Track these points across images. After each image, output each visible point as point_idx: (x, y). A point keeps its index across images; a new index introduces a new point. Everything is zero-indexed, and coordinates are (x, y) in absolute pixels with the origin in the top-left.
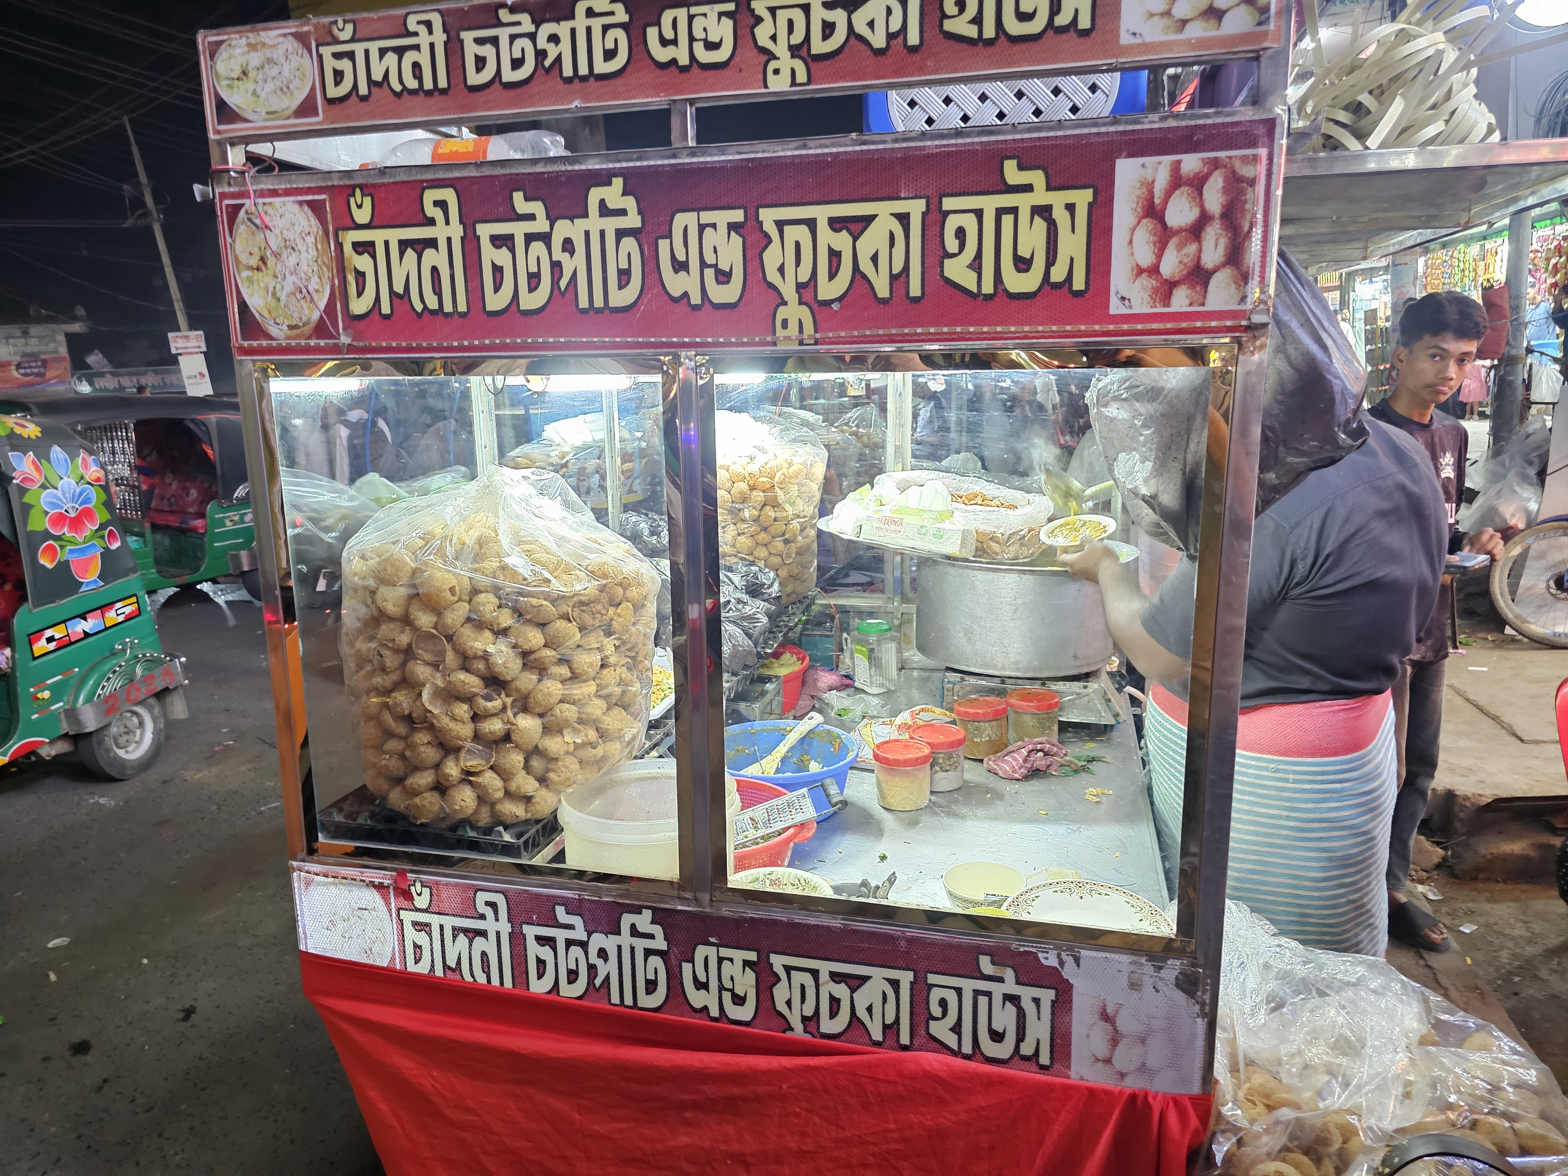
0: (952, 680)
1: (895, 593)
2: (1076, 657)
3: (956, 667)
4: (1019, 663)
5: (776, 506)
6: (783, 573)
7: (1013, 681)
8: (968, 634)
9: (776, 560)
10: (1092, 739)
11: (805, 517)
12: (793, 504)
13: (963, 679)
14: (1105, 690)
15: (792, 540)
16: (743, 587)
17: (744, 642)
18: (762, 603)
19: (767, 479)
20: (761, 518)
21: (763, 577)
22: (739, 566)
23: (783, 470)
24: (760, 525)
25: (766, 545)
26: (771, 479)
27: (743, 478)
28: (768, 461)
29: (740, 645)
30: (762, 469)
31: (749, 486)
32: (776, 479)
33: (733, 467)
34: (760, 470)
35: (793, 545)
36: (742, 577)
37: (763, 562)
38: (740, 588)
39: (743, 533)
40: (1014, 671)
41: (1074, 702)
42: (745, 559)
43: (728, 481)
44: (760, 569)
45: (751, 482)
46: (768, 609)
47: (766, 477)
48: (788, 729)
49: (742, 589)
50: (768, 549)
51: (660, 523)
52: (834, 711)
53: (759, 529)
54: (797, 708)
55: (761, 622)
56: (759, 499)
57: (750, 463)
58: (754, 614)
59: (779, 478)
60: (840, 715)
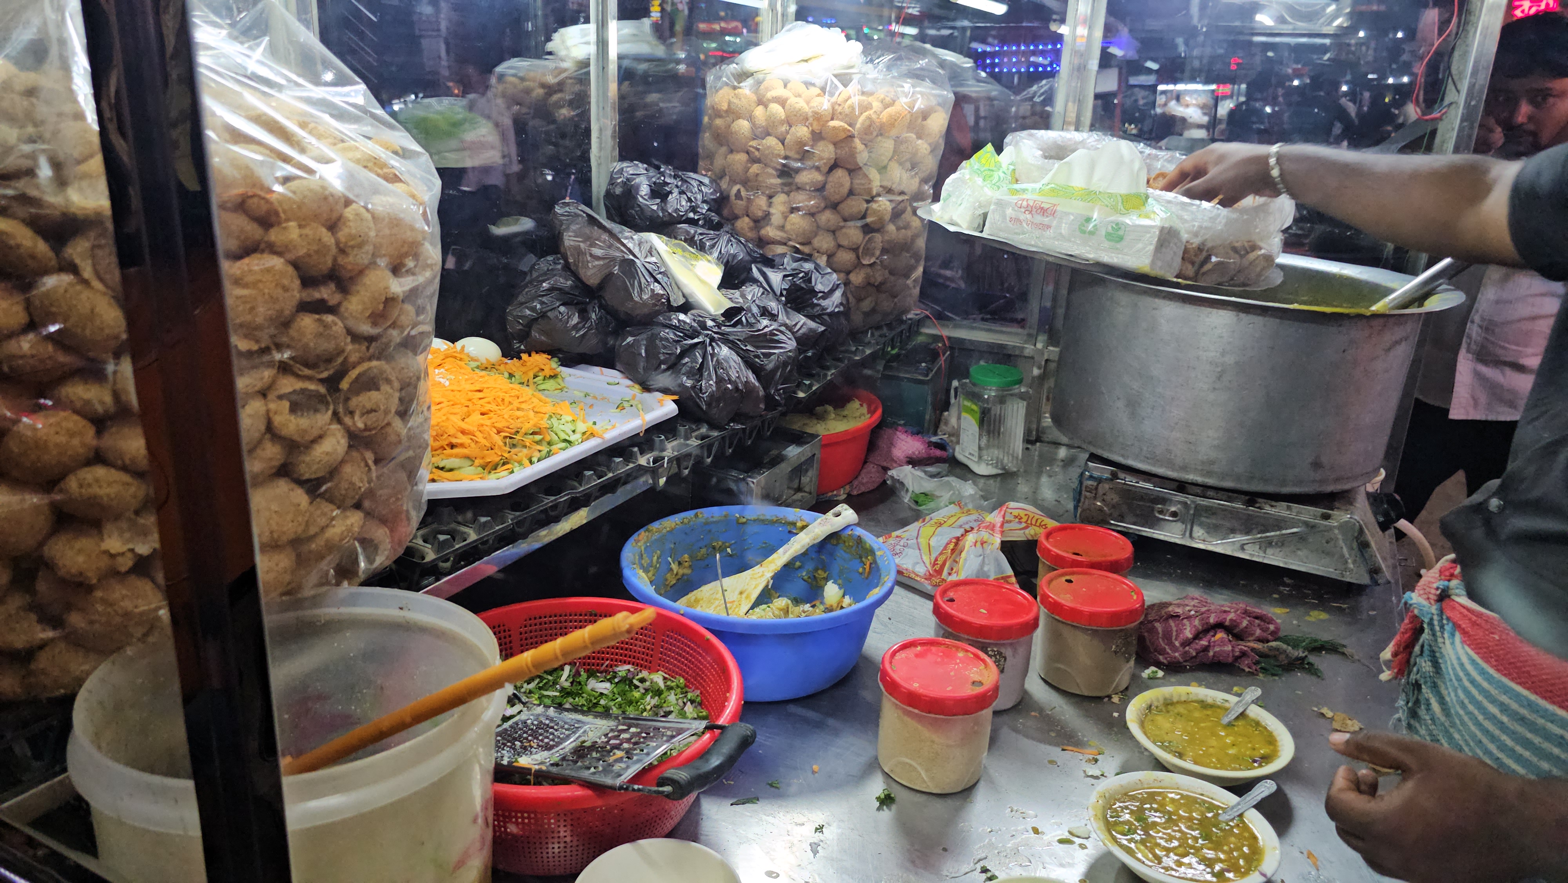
0: (1096, 474)
1: (1040, 329)
2: (1317, 465)
3: (1106, 455)
4: (1212, 462)
5: (853, 170)
6: (857, 278)
7: (1198, 490)
8: (1133, 404)
9: (845, 257)
10: (1322, 605)
11: (902, 193)
12: (883, 169)
13: (1114, 476)
14: (1361, 526)
15: (876, 226)
16: (784, 293)
17: (738, 377)
18: (803, 319)
19: (842, 124)
20: (828, 186)
21: (819, 280)
22: (786, 260)
23: (871, 112)
24: (825, 198)
25: (834, 232)
26: (850, 125)
27: (804, 119)
28: (850, 97)
29: (730, 381)
30: (837, 107)
31: (813, 133)
32: (858, 126)
33: (792, 100)
34: (833, 108)
35: (878, 237)
36: (785, 276)
37: (825, 258)
38: (778, 293)
39: (798, 209)
40: (1203, 476)
41: (1301, 538)
42: (797, 251)
43: (782, 122)
44: (817, 268)
45: (816, 127)
46: (811, 330)
47: (841, 120)
48: (799, 524)
49: (782, 295)
50: (835, 239)
51: (668, 180)
52: (909, 494)
53: (823, 205)
54: (856, 483)
55: (781, 348)
56: (826, 155)
57: (819, 95)
58: (772, 333)
59: (863, 124)
60: (916, 502)
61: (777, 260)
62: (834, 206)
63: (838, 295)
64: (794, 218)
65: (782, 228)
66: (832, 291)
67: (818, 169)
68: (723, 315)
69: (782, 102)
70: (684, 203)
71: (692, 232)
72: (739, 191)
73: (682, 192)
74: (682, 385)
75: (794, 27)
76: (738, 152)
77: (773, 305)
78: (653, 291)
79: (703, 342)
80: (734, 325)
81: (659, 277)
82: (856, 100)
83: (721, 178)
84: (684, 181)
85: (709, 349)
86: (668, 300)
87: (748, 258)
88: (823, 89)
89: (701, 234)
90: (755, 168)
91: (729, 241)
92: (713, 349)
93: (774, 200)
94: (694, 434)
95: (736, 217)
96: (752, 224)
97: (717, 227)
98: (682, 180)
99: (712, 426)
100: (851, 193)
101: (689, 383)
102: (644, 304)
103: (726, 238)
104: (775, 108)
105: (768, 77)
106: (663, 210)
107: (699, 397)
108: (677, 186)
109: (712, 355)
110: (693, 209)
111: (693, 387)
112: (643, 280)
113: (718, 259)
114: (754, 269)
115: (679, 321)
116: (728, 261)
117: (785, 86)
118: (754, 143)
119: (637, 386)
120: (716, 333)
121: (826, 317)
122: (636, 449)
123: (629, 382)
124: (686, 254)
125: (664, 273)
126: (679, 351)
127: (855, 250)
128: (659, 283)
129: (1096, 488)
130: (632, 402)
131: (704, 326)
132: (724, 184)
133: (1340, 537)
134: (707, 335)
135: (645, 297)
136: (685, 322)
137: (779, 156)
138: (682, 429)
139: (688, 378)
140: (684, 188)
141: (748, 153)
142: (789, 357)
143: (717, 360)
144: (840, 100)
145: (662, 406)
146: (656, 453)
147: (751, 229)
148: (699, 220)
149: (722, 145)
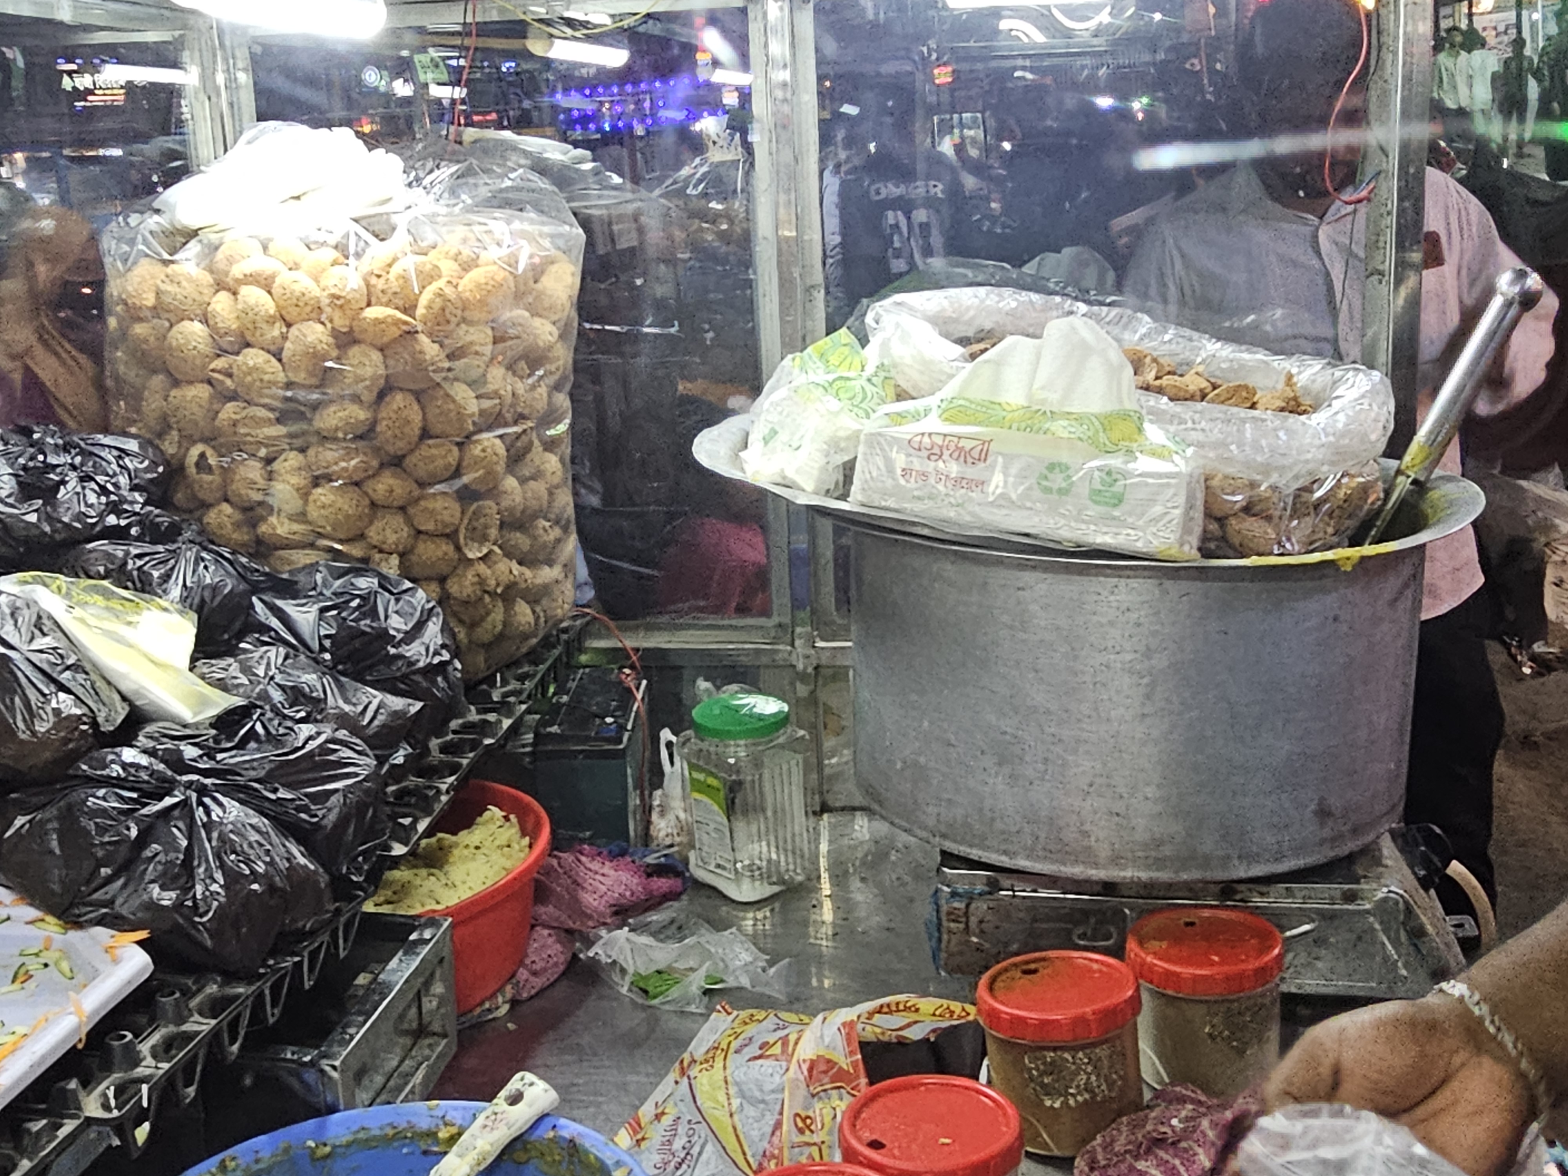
0: (961, 887)
1: (797, 616)
2: (1323, 813)
3: (975, 854)
4: (1159, 843)
5: (425, 392)
6: (461, 586)
8: (1009, 759)
9: (434, 553)
12: (478, 383)
13: (994, 886)
14: (1406, 902)
15: (483, 489)
16: (327, 643)
17: (271, 863)
18: (376, 697)
19: (390, 311)
20: (378, 429)
21: (392, 606)
22: (319, 577)
23: (441, 283)
24: (377, 450)
25: (402, 509)
26: (405, 311)
27: (316, 312)
28: (395, 260)
29: (255, 876)
30: (374, 280)
31: (335, 333)
32: (420, 311)
33: (284, 279)
34: (368, 285)
35: (489, 505)
36: (323, 610)
37: (395, 560)
38: (316, 646)
39: (329, 478)
40: (1148, 867)
41: (1317, 940)
42: (337, 555)
43: (271, 321)
44: (385, 584)
45: (341, 323)
46: (395, 714)
47: (387, 305)
48: (443, 1134)
49: (323, 649)
50: (409, 521)
51: (52, 460)
52: (628, 979)
53: (375, 463)
54: (523, 974)
55: (348, 776)
56: (368, 371)
57: (335, 263)
58: (323, 750)
59: (429, 307)
60: (646, 992)
61: (302, 578)
62: (396, 462)
63: (433, 631)
64: (322, 494)
65: (301, 517)
66: (420, 626)
67: (356, 398)
68: (212, 726)
69: (266, 284)
70: (92, 498)
71: (120, 554)
72: (202, 455)
73: (85, 478)
74: (153, 906)
75: (262, 132)
76: (190, 383)
77: (309, 679)
78: (57, 712)
79: (184, 804)
80: (241, 745)
81: (66, 677)
82: (408, 264)
83: (160, 435)
84: (87, 454)
85: (200, 812)
86: (94, 724)
87: (243, 586)
88: (341, 248)
89: (139, 556)
90: (229, 411)
91: (199, 559)
92: (208, 812)
93: (276, 466)
94: (194, 1003)
95: (206, 506)
96: (238, 516)
97: (170, 534)
98: (82, 452)
99: (230, 977)
100: (425, 434)
101: (168, 898)
102: (43, 741)
103: (191, 555)
104: (252, 295)
105: (227, 237)
106: (51, 519)
107: (194, 925)
108: (74, 467)
109: (208, 826)
110: (115, 508)
111: (178, 905)
112: (32, 694)
113: (183, 600)
114: (259, 606)
115: (125, 766)
116: (203, 601)
117: (265, 248)
118: (220, 363)
119: (50, 919)
120: (205, 773)
121: (418, 678)
122: (73, 1084)
123: (33, 913)
124: (115, 604)
125: (76, 668)
126: (134, 833)
127: (451, 536)
128: (68, 691)
129: (966, 914)
130: (45, 957)
131: (179, 765)
132: (170, 447)
133: (1377, 926)
134: (189, 785)
135: (41, 728)
136: (137, 766)
137: (272, 383)
138: (167, 1001)
139: (163, 888)
140: (88, 468)
141: (210, 382)
142: (367, 791)
143: (222, 838)
144: (377, 268)
145: (116, 961)
146: (116, 1076)
147: (237, 525)
148: (129, 526)
149: (155, 372)
